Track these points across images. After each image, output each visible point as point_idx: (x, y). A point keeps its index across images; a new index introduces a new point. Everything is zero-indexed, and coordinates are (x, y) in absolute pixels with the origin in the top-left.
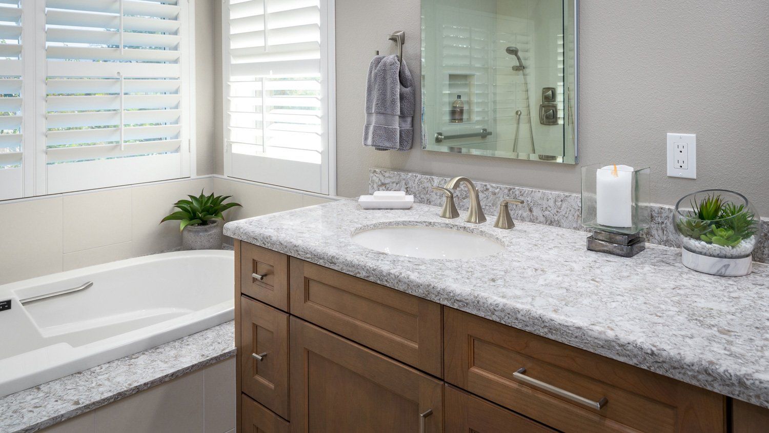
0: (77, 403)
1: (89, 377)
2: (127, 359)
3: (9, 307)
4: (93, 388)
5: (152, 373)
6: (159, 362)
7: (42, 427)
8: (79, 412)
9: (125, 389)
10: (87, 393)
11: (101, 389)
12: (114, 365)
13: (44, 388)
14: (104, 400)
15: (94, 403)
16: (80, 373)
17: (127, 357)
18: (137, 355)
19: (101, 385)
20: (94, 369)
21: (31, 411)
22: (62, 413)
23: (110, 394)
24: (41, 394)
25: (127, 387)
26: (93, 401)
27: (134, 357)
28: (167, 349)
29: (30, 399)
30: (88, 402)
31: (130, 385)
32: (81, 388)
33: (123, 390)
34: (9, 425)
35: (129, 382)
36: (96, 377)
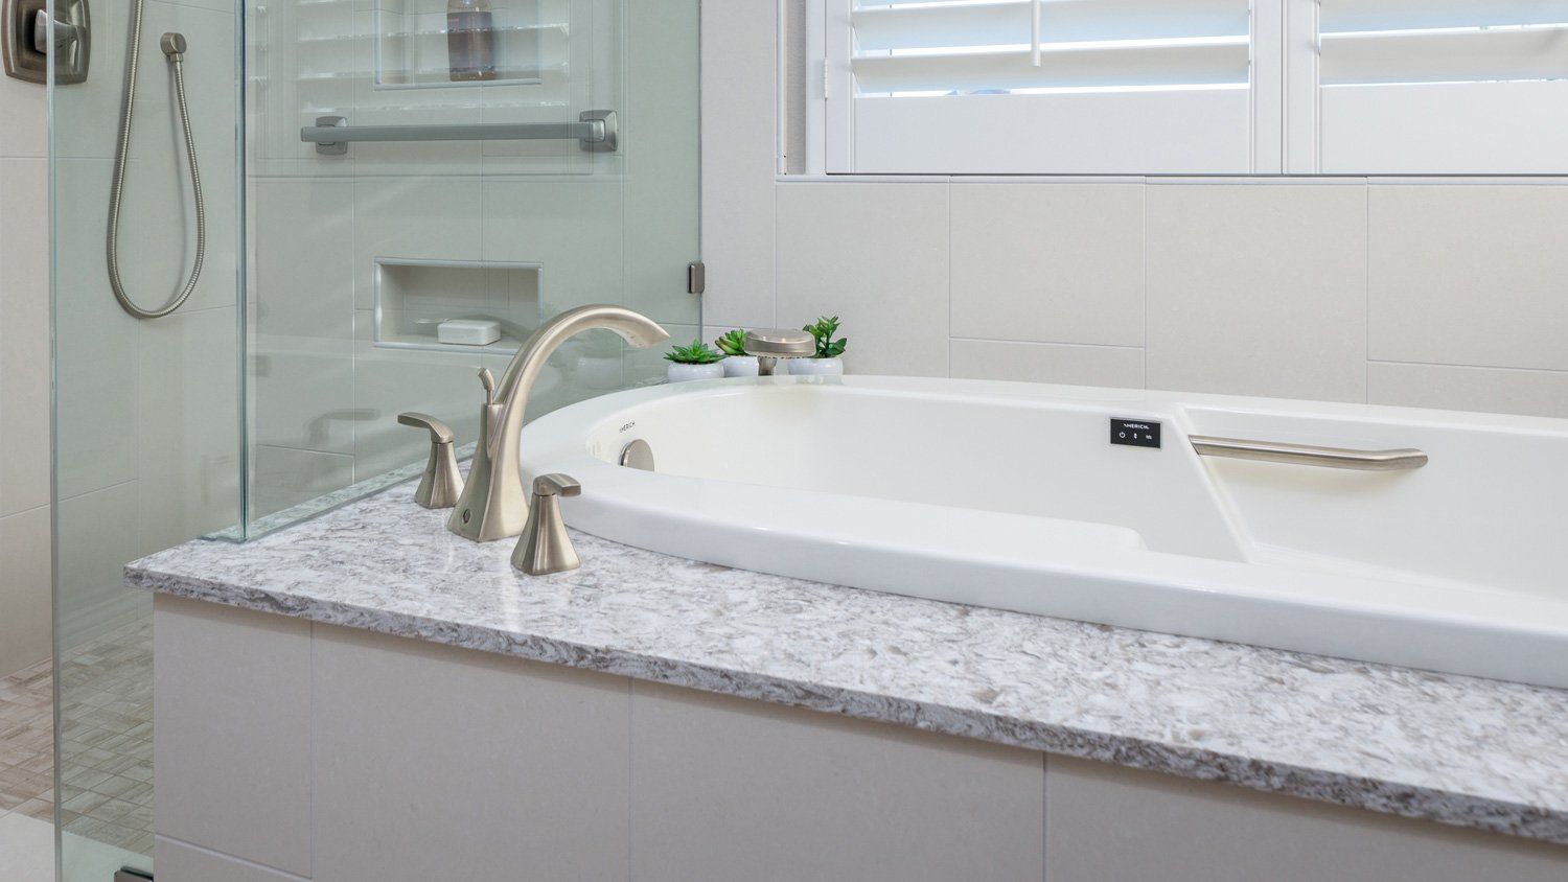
0: (988, 697)
1: (1115, 648)
2: (1288, 657)
3: (1155, 443)
4: (1083, 682)
5: (1321, 742)
6: (1389, 724)
7: (854, 710)
8: (978, 731)
9: (1168, 740)
10: (1048, 687)
11: (1099, 699)
12: (1225, 654)
13: (975, 620)
14: (1073, 734)
15: (1031, 726)
16: (1104, 627)
17: (1295, 653)
18: (1333, 664)
19: (1113, 686)
20: (1155, 637)
21: (873, 653)
22: (922, 699)
23: (1104, 728)
24: (951, 629)
25: (1176, 736)
26: (1036, 716)
27: (1318, 664)
28: (1474, 697)
29: (914, 622)
30: (1014, 712)
31: (1197, 736)
32: (1053, 664)
33: (1154, 738)
34: (790, 656)
35: (1204, 726)
36: (1129, 661)
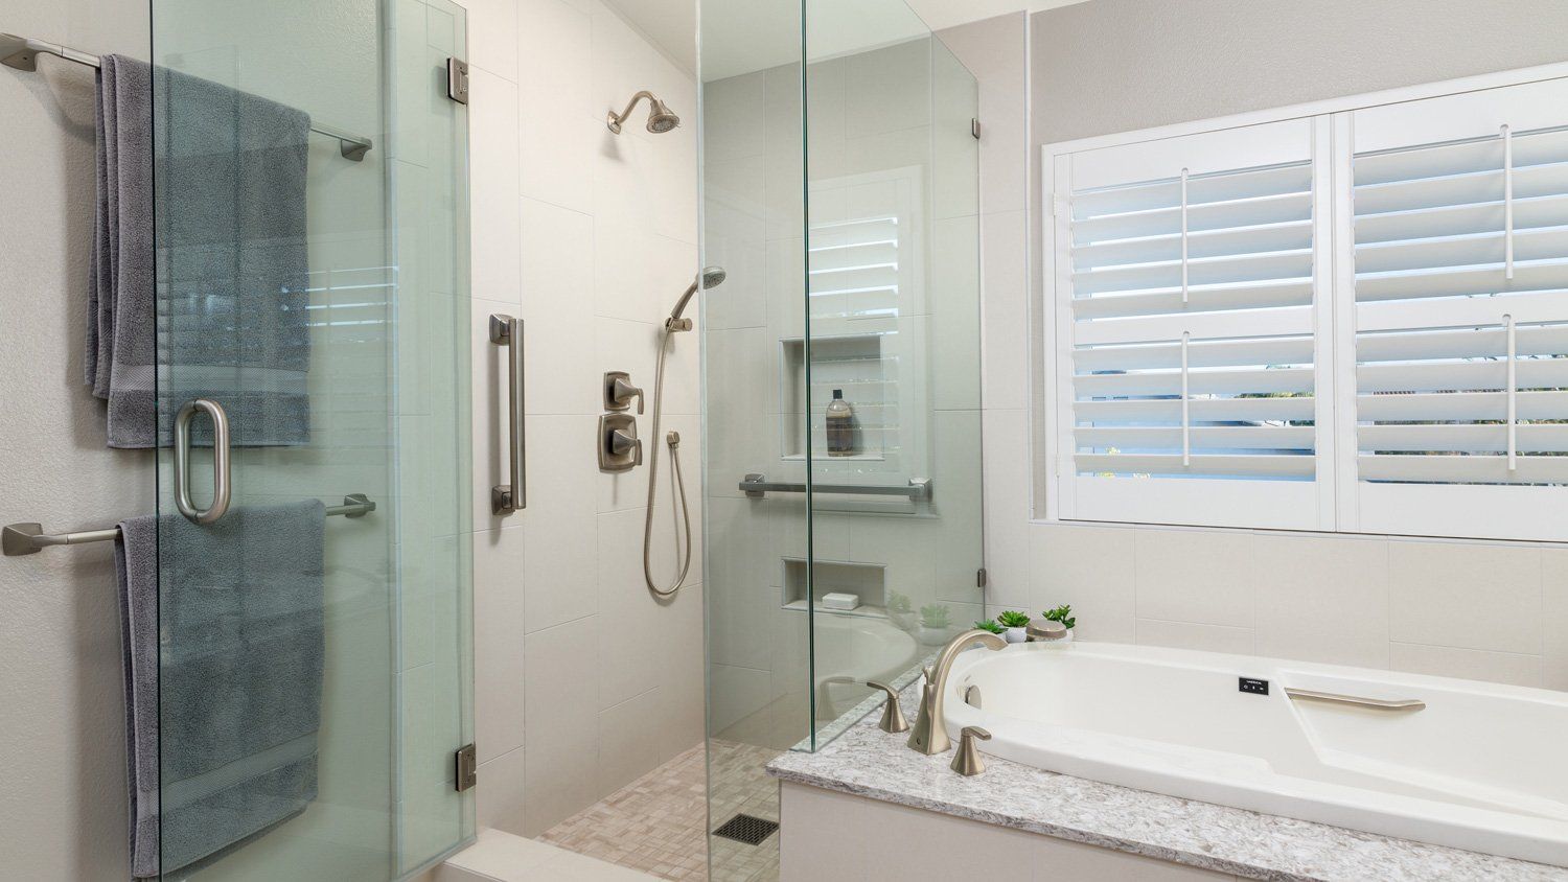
0: (1208, 848)
1: (1263, 825)
2: (1348, 832)
3: (1266, 692)
4: (1251, 843)
5: (1364, 876)
6: (1396, 868)
7: (1145, 852)
8: (1205, 864)
9: (1294, 872)
10: (1235, 845)
11: (1259, 851)
12: (1317, 830)
13: (1191, 807)
14: (1250, 868)
15: (1230, 863)
16: (1256, 813)
17: (1351, 830)
18: (1370, 837)
19: (1265, 845)
20: (1282, 819)
21: (1147, 824)
22: (1178, 849)
23: (1264, 865)
24: (1181, 812)
25: (1298, 871)
26: (1231, 858)
27: (1362, 836)
28: (1437, 856)
29: (1163, 808)
30: (1222, 857)
31: (1308, 871)
32: (1235, 833)
33: (1288, 871)
34: (1109, 825)
35: (1310, 866)
36: (1271, 832)
